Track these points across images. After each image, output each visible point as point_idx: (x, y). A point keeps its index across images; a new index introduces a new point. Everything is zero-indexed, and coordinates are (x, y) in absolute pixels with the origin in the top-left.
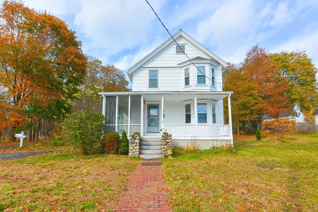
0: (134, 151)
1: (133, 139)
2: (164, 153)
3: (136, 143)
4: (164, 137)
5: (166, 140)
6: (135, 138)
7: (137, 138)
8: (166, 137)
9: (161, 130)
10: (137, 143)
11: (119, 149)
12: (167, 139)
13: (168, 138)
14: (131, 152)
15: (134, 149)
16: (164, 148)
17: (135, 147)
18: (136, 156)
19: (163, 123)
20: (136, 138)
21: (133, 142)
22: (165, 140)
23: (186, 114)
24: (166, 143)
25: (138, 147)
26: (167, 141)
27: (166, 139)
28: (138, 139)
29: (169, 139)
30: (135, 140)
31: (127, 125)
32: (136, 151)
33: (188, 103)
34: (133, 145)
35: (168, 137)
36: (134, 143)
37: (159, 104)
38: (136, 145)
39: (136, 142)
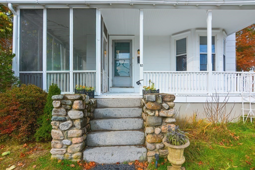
0: (67, 142)
1: (63, 110)
2: (153, 147)
3: (73, 120)
4: (153, 102)
5: (159, 110)
6: (68, 107)
7: (74, 106)
8: (160, 101)
9: (138, 83)
10: (75, 120)
11: (38, 131)
12: (162, 108)
13: (164, 105)
14: (59, 146)
15: (67, 138)
16: (153, 133)
17: (69, 132)
18: (74, 156)
19: (141, 68)
20: (71, 105)
21: (62, 118)
22: (155, 110)
23: (177, 57)
24: (160, 120)
25: (77, 131)
26: (163, 113)
27: (159, 108)
28: (77, 107)
29: (169, 109)
30: (67, 110)
31: (67, 71)
32: (71, 143)
33: (180, 37)
34: (64, 126)
35: (166, 102)
36: (65, 120)
37: (131, 40)
38: (70, 125)
39: (71, 117)
